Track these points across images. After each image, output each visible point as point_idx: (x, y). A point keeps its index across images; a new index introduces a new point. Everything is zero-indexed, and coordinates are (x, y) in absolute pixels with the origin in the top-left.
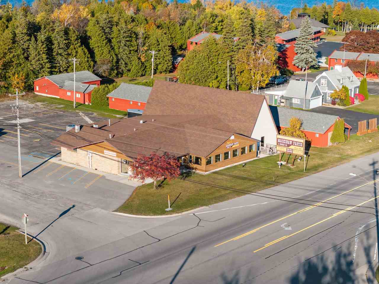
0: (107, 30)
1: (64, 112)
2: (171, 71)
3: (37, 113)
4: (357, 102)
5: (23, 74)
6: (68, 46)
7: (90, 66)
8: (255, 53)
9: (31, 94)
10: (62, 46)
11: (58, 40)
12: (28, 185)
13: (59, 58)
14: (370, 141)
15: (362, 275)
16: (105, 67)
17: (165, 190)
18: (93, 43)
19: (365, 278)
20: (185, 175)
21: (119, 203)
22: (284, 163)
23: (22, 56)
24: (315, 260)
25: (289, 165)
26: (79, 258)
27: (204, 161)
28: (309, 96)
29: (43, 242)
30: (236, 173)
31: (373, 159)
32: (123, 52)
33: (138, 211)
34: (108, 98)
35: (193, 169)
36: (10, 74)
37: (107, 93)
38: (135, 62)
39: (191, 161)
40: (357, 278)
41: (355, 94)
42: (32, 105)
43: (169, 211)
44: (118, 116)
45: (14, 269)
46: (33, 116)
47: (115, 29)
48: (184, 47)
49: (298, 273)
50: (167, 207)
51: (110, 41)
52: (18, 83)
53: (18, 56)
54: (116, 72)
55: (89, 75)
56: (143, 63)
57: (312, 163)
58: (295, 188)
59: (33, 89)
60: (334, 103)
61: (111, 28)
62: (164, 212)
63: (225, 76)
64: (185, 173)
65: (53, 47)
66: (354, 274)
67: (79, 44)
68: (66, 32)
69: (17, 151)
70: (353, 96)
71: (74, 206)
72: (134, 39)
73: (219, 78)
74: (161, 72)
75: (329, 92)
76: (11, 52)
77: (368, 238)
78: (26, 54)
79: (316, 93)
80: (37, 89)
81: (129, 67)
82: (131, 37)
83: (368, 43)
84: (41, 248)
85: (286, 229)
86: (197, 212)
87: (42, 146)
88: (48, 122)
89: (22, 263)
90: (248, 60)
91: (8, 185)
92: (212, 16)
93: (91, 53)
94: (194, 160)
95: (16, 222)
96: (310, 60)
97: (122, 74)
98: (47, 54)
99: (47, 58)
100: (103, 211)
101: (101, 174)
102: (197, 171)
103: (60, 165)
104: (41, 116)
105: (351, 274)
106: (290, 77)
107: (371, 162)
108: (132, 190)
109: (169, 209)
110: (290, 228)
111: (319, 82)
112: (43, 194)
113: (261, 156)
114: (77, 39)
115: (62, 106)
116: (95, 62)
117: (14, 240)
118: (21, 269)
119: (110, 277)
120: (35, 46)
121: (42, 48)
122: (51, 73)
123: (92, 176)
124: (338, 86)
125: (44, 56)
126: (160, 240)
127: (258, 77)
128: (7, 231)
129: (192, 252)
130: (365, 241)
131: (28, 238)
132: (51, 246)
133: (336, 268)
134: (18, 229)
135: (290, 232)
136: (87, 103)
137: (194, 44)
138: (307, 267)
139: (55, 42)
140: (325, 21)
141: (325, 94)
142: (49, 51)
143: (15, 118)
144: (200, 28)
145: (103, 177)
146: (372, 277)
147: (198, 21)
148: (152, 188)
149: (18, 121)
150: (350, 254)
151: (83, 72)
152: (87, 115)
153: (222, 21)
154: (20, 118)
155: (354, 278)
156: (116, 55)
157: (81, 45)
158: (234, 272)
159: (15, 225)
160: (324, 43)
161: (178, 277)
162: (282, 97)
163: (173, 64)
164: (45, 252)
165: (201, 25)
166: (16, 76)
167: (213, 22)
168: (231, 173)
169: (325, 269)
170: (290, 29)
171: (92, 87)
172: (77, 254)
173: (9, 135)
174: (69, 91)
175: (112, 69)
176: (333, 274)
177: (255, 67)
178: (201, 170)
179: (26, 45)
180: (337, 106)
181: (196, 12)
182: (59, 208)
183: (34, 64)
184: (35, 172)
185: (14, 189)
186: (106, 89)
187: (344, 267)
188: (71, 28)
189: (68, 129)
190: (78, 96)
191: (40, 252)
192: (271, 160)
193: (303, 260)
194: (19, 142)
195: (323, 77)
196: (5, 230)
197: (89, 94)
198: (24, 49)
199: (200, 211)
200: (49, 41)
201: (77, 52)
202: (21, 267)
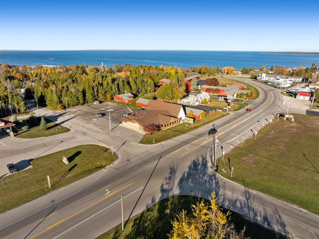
0: (135, 80)
1: (123, 107)
2: (154, 92)
3: (115, 107)
4: (209, 103)
5: (110, 94)
6: (124, 85)
7: (130, 91)
8: (179, 88)
9: (113, 101)
10: (122, 86)
11: (121, 84)
12: (113, 134)
13: (121, 89)
14: (213, 117)
15: (209, 166)
16: (135, 91)
17: (153, 136)
18: (131, 84)
19: (210, 167)
20: (158, 130)
21: (139, 140)
22: (187, 125)
23: (110, 89)
24: (196, 161)
25: (189, 126)
26: (128, 160)
27: (164, 126)
28: (195, 102)
29: (118, 155)
30: (173, 129)
31: (213, 124)
32: (140, 87)
33: (145, 143)
34: (136, 102)
35: (161, 128)
36: (107, 94)
37: (135, 101)
38: (144, 89)
39: (160, 126)
40: (208, 167)
41: (209, 101)
42: (113, 104)
43: (154, 143)
44: (139, 108)
45: (109, 164)
46: (114, 108)
47: (137, 79)
48: (158, 83)
49: (191, 165)
50: (153, 142)
51: (136, 83)
52: (109, 97)
53: (109, 89)
54: (138, 93)
55: (130, 95)
56: (146, 90)
57: (196, 125)
58: (190, 134)
59: (113, 99)
60: (202, 103)
61: (136, 79)
62: (152, 144)
63: (170, 95)
64: (158, 129)
65: (119, 86)
66: (207, 165)
67: (127, 85)
68: (123, 81)
69: (109, 121)
70: (208, 101)
71: (126, 141)
72: (143, 83)
73: (168, 96)
74: (151, 92)
75: (201, 100)
76: (107, 88)
77: (211, 152)
78: (111, 89)
79: (197, 101)
80: (115, 99)
81: (142, 91)
82: (142, 82)
83: (213, 82)
84: (117, 157)
85: (188, 149)
86: (162, 143)
87: (116, 119)
88: (118, 110)
89: (111, 162)
90: (177, 90)
91: (107, 134)
92: (166, 73)
93: (131, 87)
94: (161, 125)
95: (109, 147)
96: (195, 88)
97: (140, 93)
98: (118, 88)
99: (118, 89)
100: (135, 143)
101: (134, 130)
102: (162, 129)
103: (122, 127)
104: (116, 108)
105: (206, 165)
106: (189, 93)
107: (213, 125)
108: (143, 136)
109: (154, 142)
110: (189, 149)
111: (198, 97)
112: (117, 137)
113: (181, 123)
114: (126, 83)
115: (122, 104)
116: (132, 90)
117: (109, 154)
118: (111, 164)
119: (137, 167)
120: (114, 86)
121: (116, 86)
122: (119, 94)
123: (131, 130)
124: (203, 99)
125: (117, 89)
126: (151, 153)
127: (180, 95)
128: (107, 151)
129: (161, 158)
130: (211, 153)
131: (113, 153)
132: (120, 156)
133: (202, 163)
134: (110, 150)
135: (189, 151)
136: (129, 104)
137: (161, 82)
138: (194, 163)
139: (120, 84)
140: (200, 73)
141: (200, 101)
142: (118, 87)
143: (108, 109)
144: (163, 77)
145: (135, 131)
146: (212, 166)
147: (162, 75)
148: (149, 135)
149: (109, 110)
150: (206, 158)
151: (128, 93)
152: (130, 108)
153: (169, 74)
154: (110, 109)
155: (207, 167)
156: (138, 88)
157: (128, 85)
158: (173, 165)
159: (109, 148)
160: (200, 80)
161: (157, 167)
162: (187, 102)
163: (155, 90)
164: (118, 158)
165: (163, 76)
166: (109, 95)
167: (167, 75)
168: (172, 129)
169: (199, 163)
170: (189, 76)
171: (131, 99)
172: (127, 159)
173: (107, 116)
174: (124, 100)
175: (137, 92)
176: (201, 165)
177: (179, 92)
178: (163, 128)
179: (111, 85)
180: (203, 105)
181: (162, 72)
182: (122, 142)
183: (114, 91)
184: (115, 129)
185: (109, 135)
186: (135, 100)
187: (204, 163)
188: (125, 80)
189: (124, 115)
190: (127, 101)
191: (117, 158)
192: (184, 124)
193: (192, 160)
194: (110, 118)
195: (199, 96)
196: (106, 150)
197: (130, 101)
198: (111, 87)
199: (163, 143)
200: (118, 84)
201: (126, 87)
202: (111, 163)
